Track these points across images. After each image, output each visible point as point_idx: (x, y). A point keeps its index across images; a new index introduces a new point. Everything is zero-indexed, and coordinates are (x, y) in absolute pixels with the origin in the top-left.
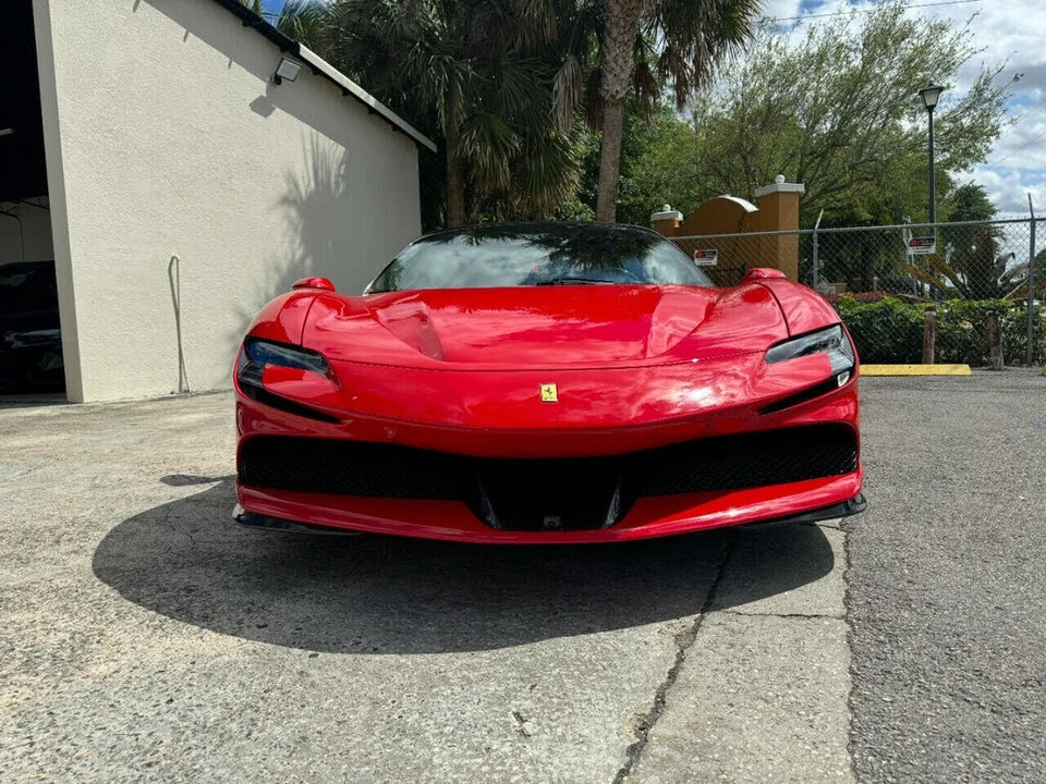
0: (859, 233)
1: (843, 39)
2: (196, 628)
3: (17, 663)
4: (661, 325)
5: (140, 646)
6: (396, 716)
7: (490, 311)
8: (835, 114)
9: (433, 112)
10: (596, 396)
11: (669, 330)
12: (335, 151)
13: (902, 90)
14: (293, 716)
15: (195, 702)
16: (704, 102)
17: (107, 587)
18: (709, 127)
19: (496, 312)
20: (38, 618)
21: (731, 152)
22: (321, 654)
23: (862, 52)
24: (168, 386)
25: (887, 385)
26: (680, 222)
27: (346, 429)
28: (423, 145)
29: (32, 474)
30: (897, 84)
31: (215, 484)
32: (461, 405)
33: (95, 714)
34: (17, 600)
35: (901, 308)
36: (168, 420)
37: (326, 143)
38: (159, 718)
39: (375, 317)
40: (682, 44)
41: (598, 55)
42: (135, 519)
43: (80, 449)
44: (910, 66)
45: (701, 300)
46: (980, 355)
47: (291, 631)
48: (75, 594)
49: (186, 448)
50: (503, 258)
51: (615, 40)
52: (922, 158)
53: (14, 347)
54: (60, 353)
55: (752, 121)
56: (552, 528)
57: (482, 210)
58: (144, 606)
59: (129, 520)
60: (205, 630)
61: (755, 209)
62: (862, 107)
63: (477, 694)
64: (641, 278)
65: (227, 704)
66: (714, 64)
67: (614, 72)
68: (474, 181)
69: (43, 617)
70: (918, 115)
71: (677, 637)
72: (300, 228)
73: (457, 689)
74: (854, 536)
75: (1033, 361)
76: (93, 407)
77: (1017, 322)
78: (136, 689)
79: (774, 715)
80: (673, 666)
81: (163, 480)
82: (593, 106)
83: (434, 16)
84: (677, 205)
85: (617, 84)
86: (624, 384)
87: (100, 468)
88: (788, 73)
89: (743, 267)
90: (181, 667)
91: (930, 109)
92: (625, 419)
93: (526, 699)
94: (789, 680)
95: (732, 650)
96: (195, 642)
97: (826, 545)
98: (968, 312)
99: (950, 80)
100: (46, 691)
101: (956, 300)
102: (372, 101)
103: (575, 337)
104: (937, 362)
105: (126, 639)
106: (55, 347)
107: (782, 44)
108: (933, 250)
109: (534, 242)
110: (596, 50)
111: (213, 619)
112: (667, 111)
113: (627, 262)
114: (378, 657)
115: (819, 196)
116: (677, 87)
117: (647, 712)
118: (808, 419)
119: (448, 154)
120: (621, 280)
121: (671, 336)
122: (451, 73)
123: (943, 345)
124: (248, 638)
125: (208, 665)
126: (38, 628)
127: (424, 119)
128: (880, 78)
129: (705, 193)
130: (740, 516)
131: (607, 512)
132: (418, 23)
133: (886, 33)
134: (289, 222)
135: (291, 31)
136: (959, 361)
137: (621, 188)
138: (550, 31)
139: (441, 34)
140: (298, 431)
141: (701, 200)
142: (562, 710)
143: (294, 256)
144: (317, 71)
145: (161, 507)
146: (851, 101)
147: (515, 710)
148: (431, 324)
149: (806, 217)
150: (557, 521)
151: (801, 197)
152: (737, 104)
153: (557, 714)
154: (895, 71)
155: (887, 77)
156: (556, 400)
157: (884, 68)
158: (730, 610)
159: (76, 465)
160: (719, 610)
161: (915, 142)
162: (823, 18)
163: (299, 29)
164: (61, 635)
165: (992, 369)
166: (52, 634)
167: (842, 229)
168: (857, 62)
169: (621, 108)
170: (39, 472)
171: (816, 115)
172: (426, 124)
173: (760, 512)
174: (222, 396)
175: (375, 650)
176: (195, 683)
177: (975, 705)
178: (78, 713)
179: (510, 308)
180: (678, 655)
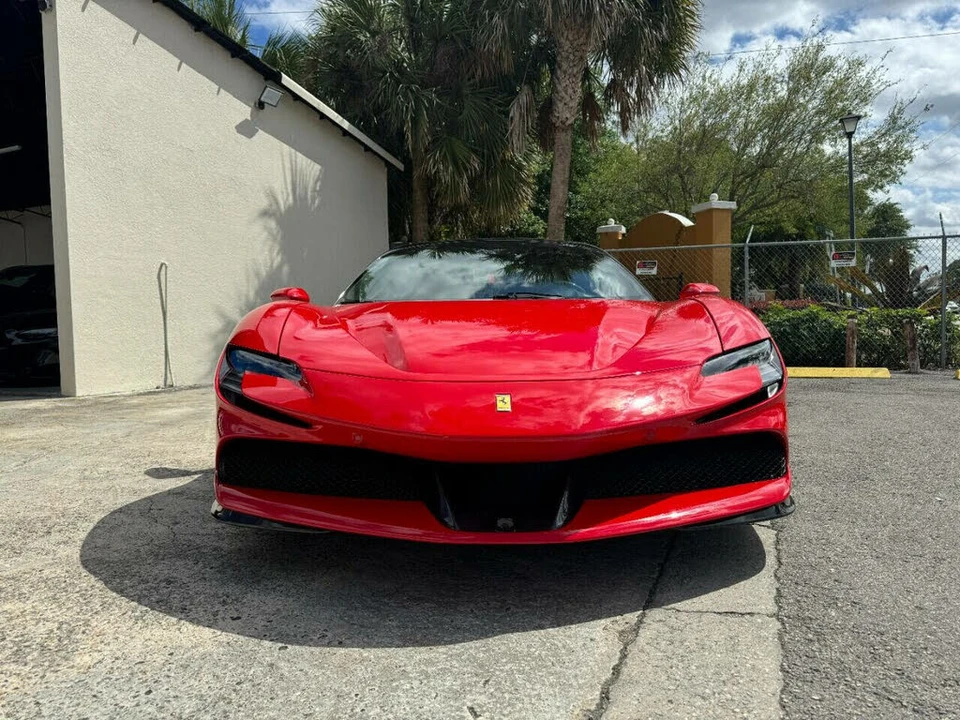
0: (787, 247)
1: (770, 72)
2: (174, 620)
3: (8, 652)
4: (606, 337)
5: (122, 638)
6: (358, 710)
7: (450, 323)
8: (763, 139)
9: (401, 135)
10: (547, 404)
11: (614, 341)
12: (311, 169)
13: (824, 119)
14: (262, 709)
15: (172, 694)
16: (645, 127)
17: (93, 579)
18: (650, 148)
19: (456, 323)
20: (28, 607)
21: (669, 172)
22: (289, 647)
23: (788, 83)
24: (154, 382)
25: (813, 387)
26: (623, 235)
27: (318, 434)
28: (392, 165)
29: (27, 465)
30: (819, 112)
31: (196, 477)
32: (423, 412)
33: (78, 705)
34: (10, 590)
35: (825, 315)
36: (153, 414)
37: (302, 160)
38: (138, 709)
39: (345, 327)
40: (626, 76)
41: (550, 84)
42: (120, 510)
43: (72, 442)
44: (830, 97)
45: (643, 314)
46: (899, 359)
47: (263, 623)
48: (63, 585)
49: (169, 441)
50: (463, 270)
51: (565, 72)
52: (843, 179)
53: (14, 343)
54: (56, 351)
55: (688, 143)
56: (506, 529)
57: (444, 222)
58: (126, 597)
59: (115, 512)
60: (183, 622)
61: (692, 224)
62: (789, 132)
63: (434, 688)
64: (589, 291)
65: (202, 696)
66: (655, 95)
67: (564, 101)
68: (437, 196)
69: (33, 607)
70: (838, 140)
71: (622, 633)
72: (279, 238)
73: (416, 683)
74: (784, 535)
75: (947, 364)
76: (84, 400)
77: (931, 329)
78: (117, 680)
79: (711, 712)
80: (617, 662)
81: (149, 473)
82: (545, 131)
83: (403, 50)
84: (620, 219)
85: (567, 111)
86: (573, 393)
87: (89, 460)
88: (720, 102)
89: (680, 277)
90: (160, 659)
91: (850, 135)
92: (573, 427)
93: (481, 694)
94: (724, 677)
95: (672, 647)
96: (173, 633)
97: (758, 543)
98: (887, 320)
99: (867, 109)
100: (33, 681)
101: (875, 309)
102: (346, 125)
103: (528, 348)
104: (859, 366)
105: (110, 631)
106: (52, 344)
107: (715, 77)
108: (853, 263)
109: (491, 256)
110: (548, 80)
111: (190, 610)
112: (612, 135)
113: (576, 275)
114: (342, 651)
115: (749, 212)
116: (622, 114)
117: (593, 708)
118: (742, 428)
119: (415, 173)
120: (569, 293)
121: (616, 347)
122: (417, 100)
123: (864, 349)
124: (223, 630)
125: (184, 657)
126: (28, 618)
127: (392, 140)
128: (804, 107)
129: (646, 208)
130: (680, 519)
131: (556, 515)
132: (388, 55)
133: (809, 67)
134: (269, 233)
135: (274, 61)
136: (879, 365)
137: (570, 204)
138: (507, 65)
139: (408, 66)
140: (273, 435)
141: (642, 215)
142: (512, 705)
143: (272, 263)
144: (296, 97)
145: (145, 499)
146: (778, 128)
147: (469, 704)
148: (395, 334)
149: (737, 232)
150: (510, 522)
151: (733, 213)
152: (676, 129)
153: (509, 709)
154: (818, 101)
155: (810, 106)
156: (510, 409)
157: (807, 98)
158: (669, 607)
159: (68, 457)
160: (660, 607)
161: (837, 164)
162: (753, 52)
163: (281, 59)
164: (49, 625)
165: (910, 373)
166: (41, 624)
167: (771, 243)
168: (782, 91)
169: (570, 133)
170: (33, 464)
171: (747, 139)
172: (394, 145)
173: (699, 514)
174: (203, 390)
175: (340, 643)
176: (173, 675)
177: (898, 704)
178: (63, 703)
179: (469, 319)
180: (621, 651)
